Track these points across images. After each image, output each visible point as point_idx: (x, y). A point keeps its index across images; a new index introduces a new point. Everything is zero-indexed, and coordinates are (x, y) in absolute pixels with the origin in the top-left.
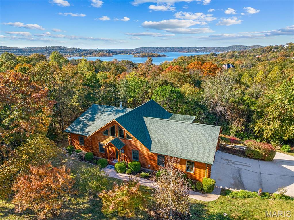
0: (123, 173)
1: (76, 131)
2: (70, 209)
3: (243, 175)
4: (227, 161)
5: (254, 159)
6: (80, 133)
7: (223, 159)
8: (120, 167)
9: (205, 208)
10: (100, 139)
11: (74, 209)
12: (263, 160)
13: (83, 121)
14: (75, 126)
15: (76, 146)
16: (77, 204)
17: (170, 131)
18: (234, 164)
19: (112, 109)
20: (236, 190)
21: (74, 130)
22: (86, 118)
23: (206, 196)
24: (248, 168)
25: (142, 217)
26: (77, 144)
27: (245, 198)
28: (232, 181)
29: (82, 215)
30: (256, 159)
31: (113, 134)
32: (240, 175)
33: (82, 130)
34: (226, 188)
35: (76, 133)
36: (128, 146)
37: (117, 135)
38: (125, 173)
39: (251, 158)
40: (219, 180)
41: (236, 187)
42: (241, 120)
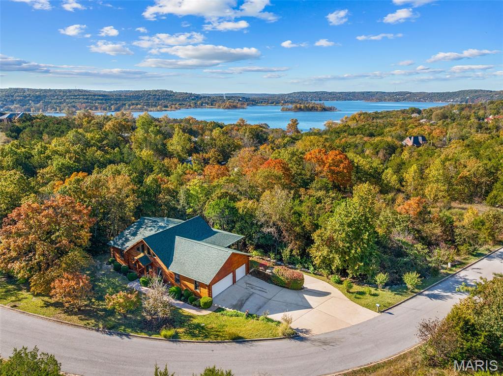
1: (117, 245)
2: (92, 307)
3: (251, 299)
4: (248, 285)
5: (278, 286)
6: (120, 248)
7: (246, 283)
8: (143, 281)
9: (192, 319)
10: (133, 254)
11: (94, 308)
12: (288, 288)
13: (127, 235)
14: (118, 240)
16: (98, 305)
17: (191, 253)
18: (252, 288)
19: (156, 225)
20: (231, 310)
21: (116, 244)
22: (130, 233)
23: (199, 312)
24: (263, 294)
25: (140, 319)
27: (231, 316)
28: (234, 303)
29: (98, 312)
30: (281, 286)
31: (143, 251)
32: (247, 299)
33: (123, 244)
34: (224, 307)
35: (117, 247)
36: (154, 263)
37: (146, 252)
38: (147, 286)
39: (276, 285)
40: (224, 300)
41: (234, 307)
42: (297, 242)
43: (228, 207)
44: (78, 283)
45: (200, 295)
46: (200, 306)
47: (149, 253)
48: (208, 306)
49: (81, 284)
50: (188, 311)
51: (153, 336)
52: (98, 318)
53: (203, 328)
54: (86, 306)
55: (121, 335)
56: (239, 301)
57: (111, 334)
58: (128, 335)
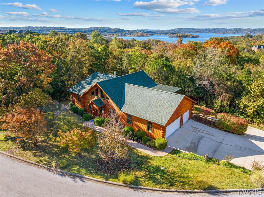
0: (99, 126)
1: (75, 91)
2: (48, 143)
3: (202, 142)
4: (194, 129)
5: (223, 130)
6: (77, 93)
7: (192, 127)
8: (97, 121)
9: (149, 160)
11: (50, 144)
12: (233, 133)
13: (83, 84)
14: (76, 88)
15: (76, 103)
16: (55, 141)
17: (142, 96)
18: (199, 132)
19: (107, 77)
20: (187, 152)
21: (74, 90)
22: (85, 82)
23: (155, 152)
24: (212, 137)
25: (95, 157)
26: (76, 102)
27: (190, 159)
28: (188, 145)
29: (54, 148)
30: (226, 131)
31: (97, 95)
32: (199, 142)
33: (80, 91)
34: (178, 149)
35: (75, 92)
36: (107, 106)
37: (100, 95)
38: (100, 126)
39: (220, 129)
40: (176, 142)
41: (189, 150)
42: (228, 95)
43: (166, 66)
44: (30, 118)
45: (152, 136)
46: (155, 147)
47: (102, 96)
48: (162, 147)
49: (33, 119)
50: (144, 151)
51: (110, 181)
52: (52, 154)
53: (163, 171)
54: (43, 141)
55: (74, 176)
56: (191, 143)
57: (63, 175)
58: (81, 178)
